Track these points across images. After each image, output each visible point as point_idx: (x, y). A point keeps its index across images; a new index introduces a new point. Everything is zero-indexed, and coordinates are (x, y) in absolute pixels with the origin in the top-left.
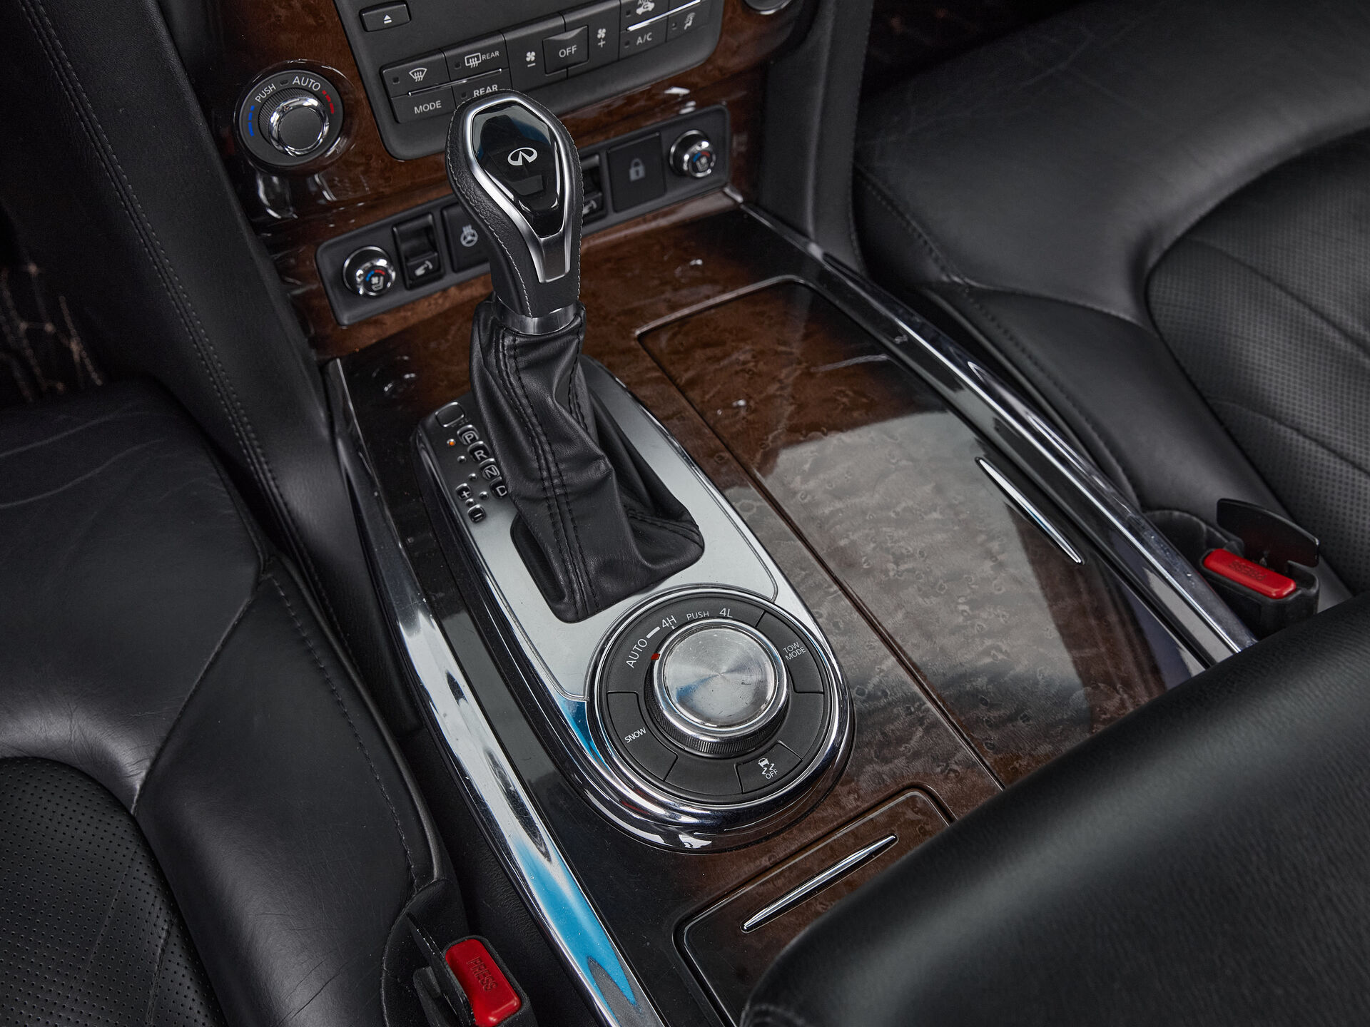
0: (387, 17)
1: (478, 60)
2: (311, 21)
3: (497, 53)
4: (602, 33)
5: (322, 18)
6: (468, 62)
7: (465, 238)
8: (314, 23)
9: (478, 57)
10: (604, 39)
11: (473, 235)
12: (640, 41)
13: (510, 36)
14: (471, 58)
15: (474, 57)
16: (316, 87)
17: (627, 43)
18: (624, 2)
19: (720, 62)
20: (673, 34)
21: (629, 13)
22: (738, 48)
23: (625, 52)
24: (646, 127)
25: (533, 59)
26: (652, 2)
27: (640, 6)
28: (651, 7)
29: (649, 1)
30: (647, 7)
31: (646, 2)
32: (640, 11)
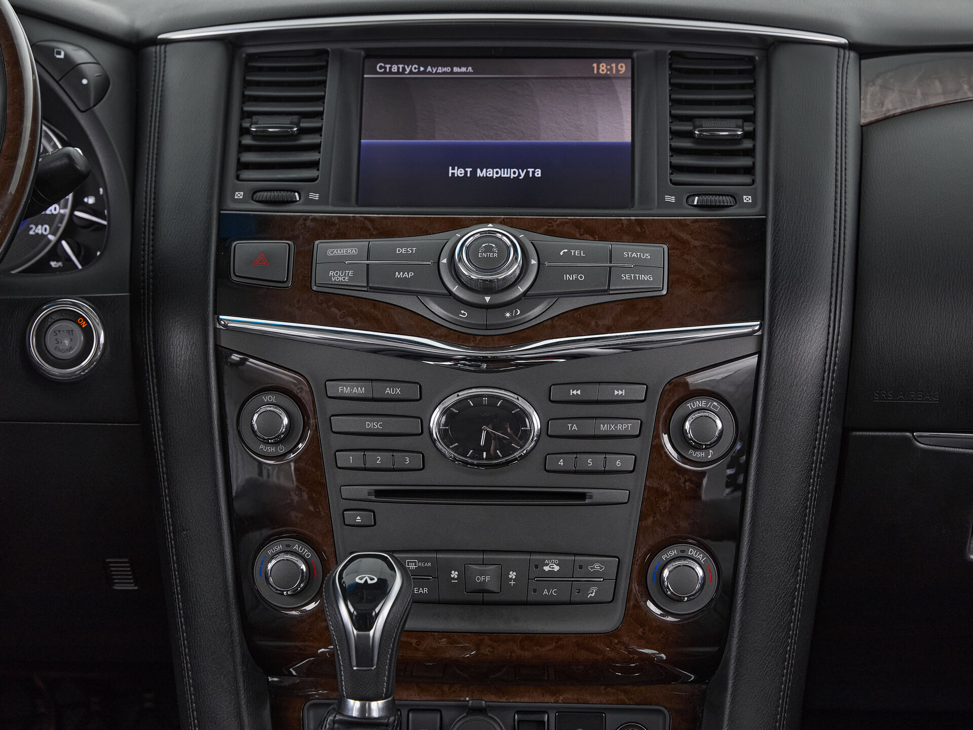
0: (359, 518)
2: (311, 508)
3: (430, 564)
4: (513, 575)
5: (319, 509)
6: (408, 565)
8: (313, 510)
9: (415, 562)
10: (514, 580)
12: (546, 592)
13: (440, 556)
14: (411, 562)
16: (308, 555)
17: (535, 591)
18: (534, 557)
19: (625, 639)
20: (576, 597)
21: (536, 567)
22: (644, 633)
23: (533, 597)
24: (592, 704)
25: (456, 577)
26: (557, 565)
27: (547, 565)
28: (556, 568)
29: (554, 563)
30: (553, 568)
31: (552, 563)
32: (546, 568)
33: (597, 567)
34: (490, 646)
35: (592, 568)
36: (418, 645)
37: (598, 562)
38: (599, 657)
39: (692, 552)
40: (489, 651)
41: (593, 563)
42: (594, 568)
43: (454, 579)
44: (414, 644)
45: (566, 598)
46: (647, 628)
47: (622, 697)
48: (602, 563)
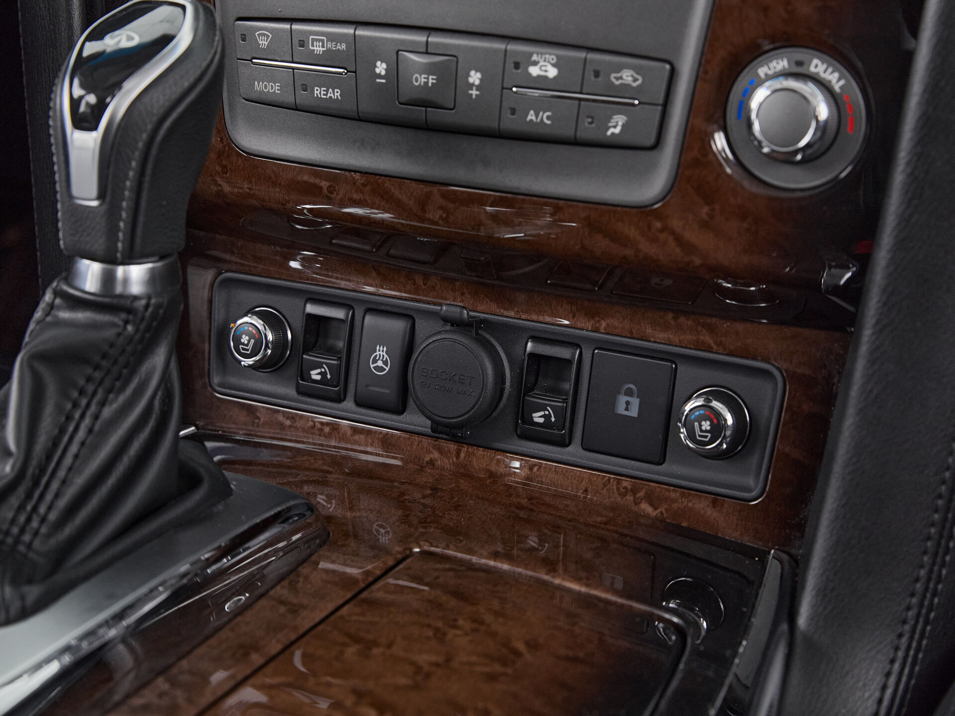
1: (323, 46)
3: (344, 46)
4: (475, 78)
6: (313, 46)
7: (375, 361)
9: (322, 41)
10: (478, 88)
11: (385, 363)
12: (531, 116)
13: (361, 32)
14: (317, 40)
15: (319, 40)
17: (513, 111)
18: (513, 47)
19: (676, 223)
20: (587, 130)
21: (517, 65)
22: (712, 217)
23: (509, 123)
24: (655, 342)
25: (383, 73)
26: (554, 65)
27: (535, 63)
28: (552, 72)
29: (549, 62)
30: (546, 71)
31: (545, 61)
32: (534, 71)
33: (627, 76)
34: (441, 208)
35: (617, 79)
36: (331, 193)
37: (628, 67)
38: (629, 252)
39: (818, 66)
40: (441, 217)
41: (619, 68)
42: (621, 78)
43: (379, 76)
44: (325, 190)
45: (567, 131)
46: (717, 207)
47: (708, 339)
48: (637, 70)
